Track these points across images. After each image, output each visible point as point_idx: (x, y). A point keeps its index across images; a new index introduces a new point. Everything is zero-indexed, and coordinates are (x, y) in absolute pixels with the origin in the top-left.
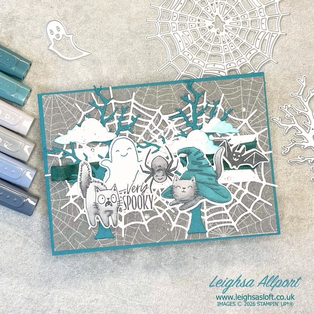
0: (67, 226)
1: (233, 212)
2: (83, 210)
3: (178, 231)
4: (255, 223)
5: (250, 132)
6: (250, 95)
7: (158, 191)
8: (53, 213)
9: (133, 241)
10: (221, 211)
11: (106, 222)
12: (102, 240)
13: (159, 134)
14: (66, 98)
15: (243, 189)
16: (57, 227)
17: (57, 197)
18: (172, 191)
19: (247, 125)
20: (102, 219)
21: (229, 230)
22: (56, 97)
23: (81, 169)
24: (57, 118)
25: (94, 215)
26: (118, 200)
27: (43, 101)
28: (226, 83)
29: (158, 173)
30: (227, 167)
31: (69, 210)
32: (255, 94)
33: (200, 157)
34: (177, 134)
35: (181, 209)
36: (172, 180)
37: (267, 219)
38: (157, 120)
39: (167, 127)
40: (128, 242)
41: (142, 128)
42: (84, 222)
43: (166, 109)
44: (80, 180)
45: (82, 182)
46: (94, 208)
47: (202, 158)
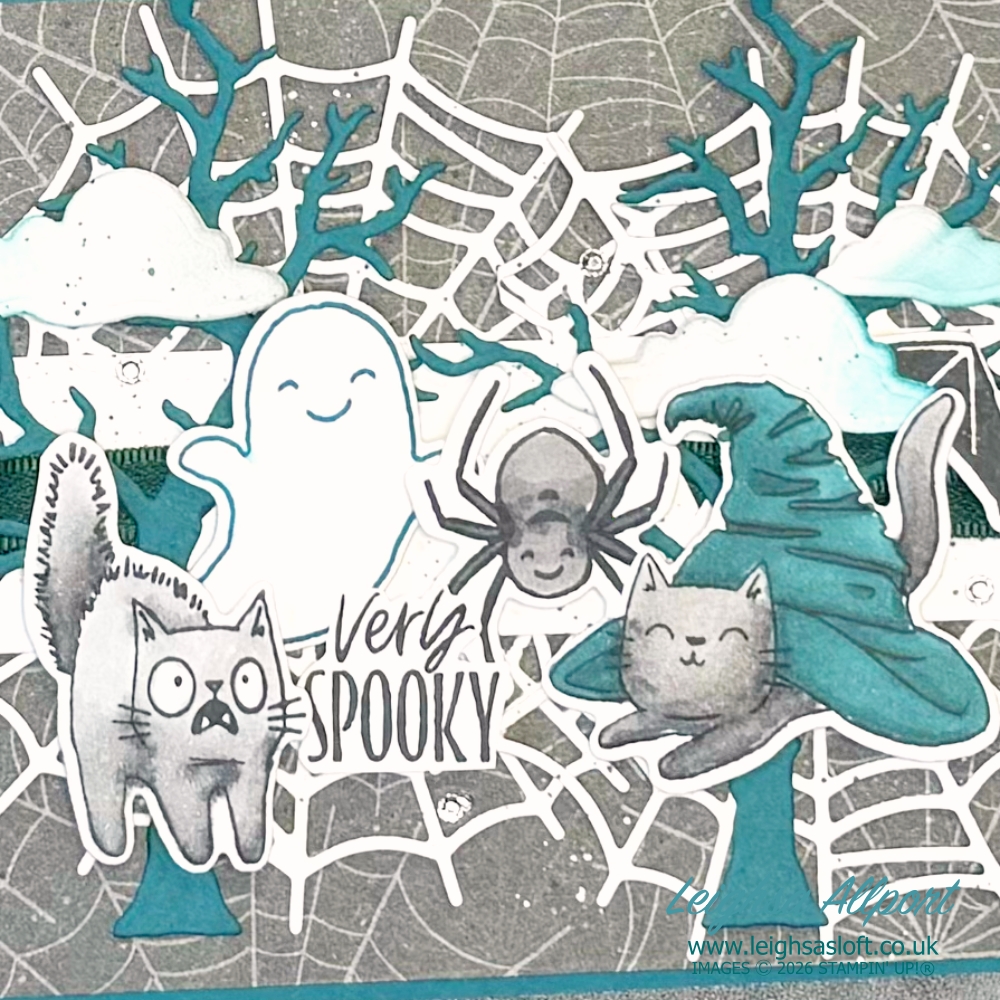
1: (997, 803)
2: (53, 748)
3: (642, 907)
7: (530, 651)
9: (356, 961)
10: (922, 792)
11: (191, 834)
12: (164, 943)
13: (554, 290)
20: (170, 811)
21: (966, 915)
23: (53, 488)
25: (118, 781)
26: (274, 697)
29: (539, 537)
30: (969, 518)
33: (806, 444)
34: (664, 297)
35: (673, 768)
36: (619, 586)
38: (546, 202)
39: (606, 251)
40: (328, 965)
41: (448, 248)
42: (53, 822)
43: (605, 134)
44: (40, 560)
45: (56, 570)
46: (122, 742)
47: (816, 455)
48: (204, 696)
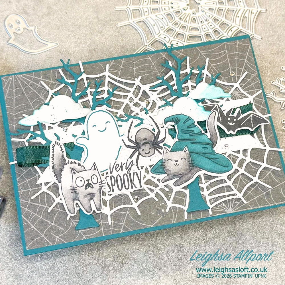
0: (41, 219)
1: (237, 184)
2: (59, 198)
3: (175, 211)
4: (265, 193)
5: (243, 96)
6: (237, 58)
7: (146, 170)
8: (21, 205)
9: (122, 228)
10: (223, 183)
11: (87, 207)
12: (85, 230)
13: (141, 107)
14: (30, 77)
15: (244, 158)
16: (28, 221)
17: (25, 186)
18: (162, 165)
19: (239, 89)
20: (83, 204)
21: (235, 204)
22: (18, 77)
23: (53, 150)
24: (20, 100)
25: (72, 200)
26: (99, 181)
27: (3, 82)
28: (209, 49)
29: (145, 147)
30: (223, 135)
31: (41, 200)
32: (243, 57)
33: (191, 124)
34: (160, 105)
35: (176, 184)
36: (161, 154)
37: (277, 187)
38: (137, 92)
39: (149, 99)
40: (117, 230)
41: (120, 103)
42: (61, 211)
43: (146, 80)
44: (52, 163)
45: (55, 165)
46: (72, 193)
47: (193, 126)
48: (86, 182)
